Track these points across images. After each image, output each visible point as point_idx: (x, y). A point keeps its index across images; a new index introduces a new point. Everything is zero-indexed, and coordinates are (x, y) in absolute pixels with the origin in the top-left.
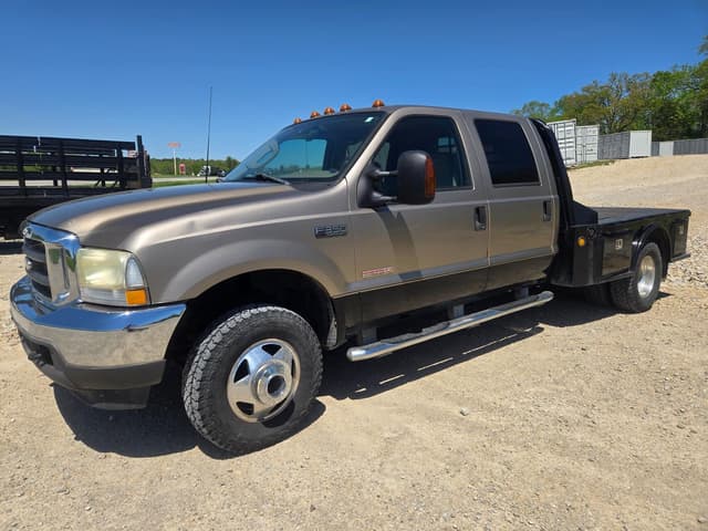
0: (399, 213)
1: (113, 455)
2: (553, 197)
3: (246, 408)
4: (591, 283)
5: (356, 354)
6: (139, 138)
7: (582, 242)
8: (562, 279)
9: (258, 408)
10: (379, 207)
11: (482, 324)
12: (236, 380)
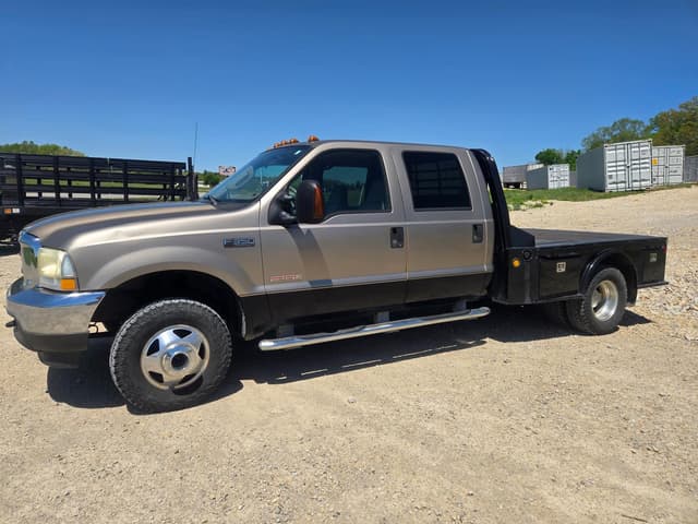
0: (309, 231)
1: (64, 404)
2: (487, 221)
3: (158, 377)
4: (528, 301)
5: (266, 345)
6: (190, 159)
7: (516, 263)
8: (500, 296)
9: (166, 378)
10: (289, 225)
11: (401, 330)
12: (148, 354)
